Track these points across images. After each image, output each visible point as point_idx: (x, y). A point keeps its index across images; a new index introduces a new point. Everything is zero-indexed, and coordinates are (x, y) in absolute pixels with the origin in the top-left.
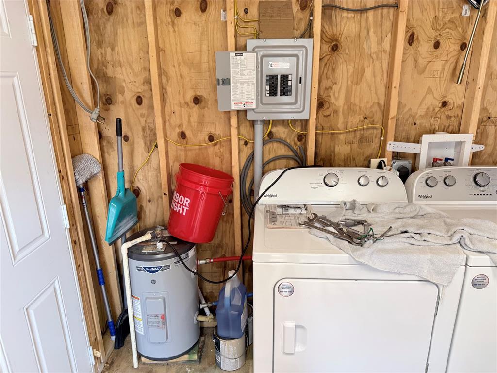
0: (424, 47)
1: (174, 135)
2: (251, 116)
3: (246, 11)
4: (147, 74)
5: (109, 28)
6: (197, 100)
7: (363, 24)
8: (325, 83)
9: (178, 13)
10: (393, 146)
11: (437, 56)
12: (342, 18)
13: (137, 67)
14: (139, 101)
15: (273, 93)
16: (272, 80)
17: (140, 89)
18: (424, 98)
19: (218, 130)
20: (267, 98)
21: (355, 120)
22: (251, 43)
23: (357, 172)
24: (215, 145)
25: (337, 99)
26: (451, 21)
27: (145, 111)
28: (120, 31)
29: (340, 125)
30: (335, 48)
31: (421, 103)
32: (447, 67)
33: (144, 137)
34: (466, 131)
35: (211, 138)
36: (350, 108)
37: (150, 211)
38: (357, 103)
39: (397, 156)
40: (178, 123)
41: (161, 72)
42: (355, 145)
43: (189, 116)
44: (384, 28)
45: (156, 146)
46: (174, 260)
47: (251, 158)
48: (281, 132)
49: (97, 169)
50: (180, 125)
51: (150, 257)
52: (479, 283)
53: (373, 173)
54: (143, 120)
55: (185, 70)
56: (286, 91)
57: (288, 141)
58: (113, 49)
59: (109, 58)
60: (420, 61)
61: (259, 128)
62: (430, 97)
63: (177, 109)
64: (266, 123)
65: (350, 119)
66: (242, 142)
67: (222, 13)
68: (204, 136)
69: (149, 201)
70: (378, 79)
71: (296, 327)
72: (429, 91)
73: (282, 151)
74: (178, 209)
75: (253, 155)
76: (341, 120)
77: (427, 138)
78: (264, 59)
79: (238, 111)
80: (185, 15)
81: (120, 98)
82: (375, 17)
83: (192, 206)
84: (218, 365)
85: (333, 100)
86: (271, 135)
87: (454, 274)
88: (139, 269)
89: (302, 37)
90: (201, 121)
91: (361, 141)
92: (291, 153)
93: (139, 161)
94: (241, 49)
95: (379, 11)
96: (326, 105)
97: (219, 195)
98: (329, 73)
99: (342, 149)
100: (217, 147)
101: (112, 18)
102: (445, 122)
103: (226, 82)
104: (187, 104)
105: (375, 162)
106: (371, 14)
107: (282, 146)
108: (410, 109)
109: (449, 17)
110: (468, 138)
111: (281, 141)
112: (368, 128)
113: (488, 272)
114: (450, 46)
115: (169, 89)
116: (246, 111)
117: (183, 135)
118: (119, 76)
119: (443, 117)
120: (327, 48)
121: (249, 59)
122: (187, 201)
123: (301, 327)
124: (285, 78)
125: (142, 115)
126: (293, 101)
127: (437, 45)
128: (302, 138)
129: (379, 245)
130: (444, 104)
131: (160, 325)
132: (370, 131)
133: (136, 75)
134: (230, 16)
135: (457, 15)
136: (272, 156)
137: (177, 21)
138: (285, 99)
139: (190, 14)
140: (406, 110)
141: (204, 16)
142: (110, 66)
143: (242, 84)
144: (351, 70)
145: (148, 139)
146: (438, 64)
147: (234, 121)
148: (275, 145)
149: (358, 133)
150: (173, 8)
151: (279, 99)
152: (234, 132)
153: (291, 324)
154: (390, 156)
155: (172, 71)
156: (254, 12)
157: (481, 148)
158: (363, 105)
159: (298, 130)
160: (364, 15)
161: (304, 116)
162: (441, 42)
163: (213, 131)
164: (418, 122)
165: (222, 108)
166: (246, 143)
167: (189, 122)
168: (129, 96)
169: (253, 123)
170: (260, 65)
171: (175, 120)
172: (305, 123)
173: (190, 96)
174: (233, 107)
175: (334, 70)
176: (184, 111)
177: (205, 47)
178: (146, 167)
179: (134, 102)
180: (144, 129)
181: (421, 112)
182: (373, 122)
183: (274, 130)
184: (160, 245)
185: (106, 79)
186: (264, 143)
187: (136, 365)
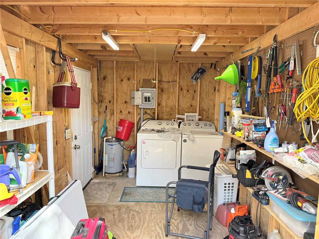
0: (185, 92)
1: (119, 112)
2: (140, 107)
3: (140, 81)
4: (113, 95)
5: (104, 83)
6: (126, 102)
7: (169, 85)
8: (160, 99)
9: (122, 80)
10: (177, 116)
11: (188, 94)
12: (164, 83)
13: (110, 93)
14: (110, 102)
15: (146, 101)
16: (146, 98)
17: (111, 99)
18: (186, 104)
19: (131, 110)
20: (144, 102)
21: (168, 109)
22: (140, 89)
23: (166, 122)
24: (130, 114)
25: (163, 103)
26: (191, 85)
27: (111, 105)
28: (106, 84)
29: (164, 110)
30: (162, 91)
31: (185, 105)
32: (191, 96)
33: (110, 112)
34: (196, 112)
35: (129, 113)
36: (167, 106)
37: (110, 133)
38: (168, 104)
39: (179, 119)
40: (120, 108)
41: (117, 95)
42: (169, 116)
43: (123, 106)
44: (174, 86)
45: (114, 114)
46: (117, 143)
47: (140, 119)
48: (148, 111)
49: (97, 119)
50: (121, 109)
51: (111, 142)
52: (185, 141)
53: (170, 122)
54: (110, 107)
55: (123, 95)
56: (149, 101)
57: (151, 114)
58: (104, 89)
59: (102, 91)
60: (184, 95)
61: (142, 110)
62: (187, 104)
63: (120, 104)
64: (144, 108)
65: (167, 109)
66: (138, 114)
67: (134, 81)
68: (127, 112)
69: (110, 130)
70: (174, 98)
71: (146, 151)
72: (187, 102)
73: (149, 117)
74: (119, 130)
75: (140, 117)
76: (165, 109)
77: (186, 114)
78: (144, 93)
79: (137, 105)
80: (124, 81)
81: (105, 101)
82: (172, 84)
83: (123, 129)
84: (128, 177)
85: (162, 104)
86: (146, 112)
87: (179, 139)
88: (108, 145)
89: (154, 88)
90: (126, 108)
91: (170, 115)
92: (151, 117)
93: (108, 119)
94: (138, 90)
95: (173, 82)
96: (160, 105)
97: (130, 127)
98: (161, 97)
99: (165, 117)
100: (130, 115)
101: (104, 81)
102: (192, 111)
103: (134, 98)
104: (123, 103)
105: (173, 120)
106: (171, 83)
107: (149, 115)
108: (182, 107)
109: (190, 84)
110: (197, 114)
111: (149, 114)
112: (172, 111)
113: (186, 139)
114: (191, 91)
115: (118, 99)
116: (139, 105)
117: (121, 112)
118: (105, 95)
119: (191, 109)
120: (160, 91)
121: (140, 93)
122: (122, 128)
123: (147, 151)
124: (149, 98)
125: (110, 106)
126: (151, 103)
127: (188, 91)
128: (154, 113)
129: (165, 133)
130: (191, 106)
131: (112, 161)
132: (172, 112)
133: (110, 95)
134: (136, 82)
135: (192, 84)
136: (146, 118)
137: (122, 82)
138: (149, 103)
139: (125, 81)
140: (181, 107)
141: (129, 82)
142: (103, 93)
143: (138, 99)
144: (166, 96)
145: (111, 112)
146: (189, 96)
147: (135, 108)
148: (147, 115)
149: (169, 113)
150: (121, 79)
151: (147, 102)
152: (135, 111)
153: (145, 151)
154: (177, 119)
155: (119, 95)
156: (142, 81)
157: (201, 117)
158: (170, 105)
159: (153, 111)
160: (169, 83)
161: (154, 107)
162: (189, 90)
163: (130, 111)
164: (185, 110)
165: (132, 104)
166: (139, 114)
167: (123, 108)
168: (107, 101)
169: (141, 108)
170: (142, 94)
171: (119, 107)
172: (155, 109)
173: (124, 101)
174: (135, 104)
175: (162, 96)
176: (122, 105)
177: (129, 89)
178: (110, 120)
179: (108, 102)
180: (110, 110)
181: (186, 107)
182: (173, 110)
183: (146, 111)
184: (114, 139)
185: (102, 96)
186: (144, 114)
187: (104, 176)
